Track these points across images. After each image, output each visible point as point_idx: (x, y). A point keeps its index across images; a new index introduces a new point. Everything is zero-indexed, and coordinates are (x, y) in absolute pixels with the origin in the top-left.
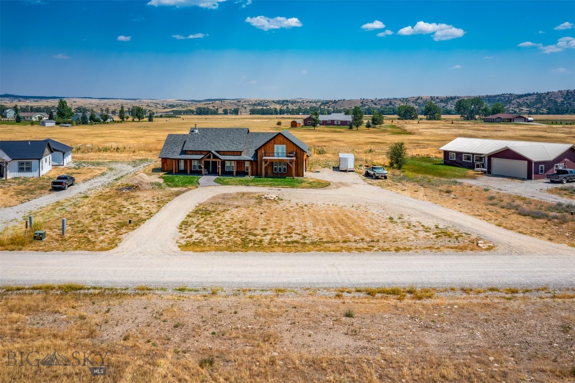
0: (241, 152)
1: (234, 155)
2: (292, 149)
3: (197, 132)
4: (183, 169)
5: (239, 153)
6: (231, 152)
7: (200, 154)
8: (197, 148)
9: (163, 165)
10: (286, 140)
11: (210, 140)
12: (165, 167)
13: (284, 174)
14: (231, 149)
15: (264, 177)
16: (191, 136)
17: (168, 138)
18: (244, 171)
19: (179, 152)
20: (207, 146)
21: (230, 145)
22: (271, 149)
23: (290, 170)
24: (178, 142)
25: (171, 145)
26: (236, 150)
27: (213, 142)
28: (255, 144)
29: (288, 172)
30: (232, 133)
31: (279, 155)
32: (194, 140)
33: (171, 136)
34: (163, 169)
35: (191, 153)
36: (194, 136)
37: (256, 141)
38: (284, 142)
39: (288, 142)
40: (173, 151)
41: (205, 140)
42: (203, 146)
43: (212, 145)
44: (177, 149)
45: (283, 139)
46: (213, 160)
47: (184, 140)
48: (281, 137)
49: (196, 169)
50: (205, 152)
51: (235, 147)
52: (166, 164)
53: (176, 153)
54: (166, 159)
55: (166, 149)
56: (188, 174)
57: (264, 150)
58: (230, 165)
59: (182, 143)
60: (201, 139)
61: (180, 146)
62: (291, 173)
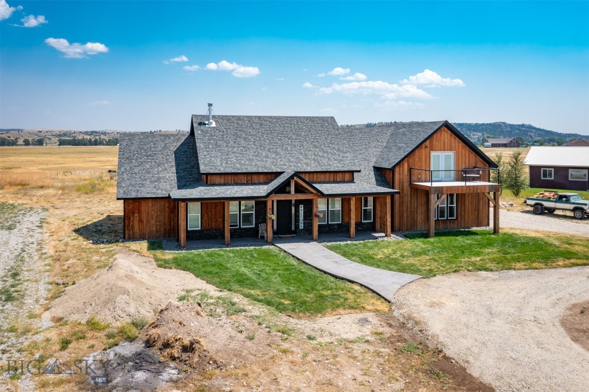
0: (352, 172)
1: (335, 182)
2: (467, 162)
3: (214, 125)
4: (200, 229)
5: (347, 176)
6: (327, 175)
7: (247, 182)
8: (238, 166)
9: (129, 221)
10: (455, 139)
11: (261, 146)
12: (133, 226)
13: (450, 222)
14: (329, 165)
15: (434, 234)
16: (205, 136)
17: (124, 144)
18: (360, 221)
19: (172, 180)
20: (263, 161)
21: (319, 156)
22: (424, 164)
23: (463, 213)
24: (159, 154)
25: (142, 163)
26: (343, 167)
27: (273, 148)
28: (360, 154)
29: (459, 218)
30: (304, 127)
31: (440, 176)
32: (216, 144)
33: (129, 138)
34: (129, 230)
35: (222, 181)
36: (211, 135)
37: (355, 146)
38: (451, 144)
39: (460, 145)
40: (153, 177)
41: (248, 144)
42: (251, 160)
43: (273, 158)
44: (162, 171)
45: (449, 137)
46: (296, 197)
47: (171, 149)
48: (445, 133)
49: (237, 226)
50: (262, 176)
51: (336, 160)
52: (136, 215)
53: (165, 182)
54: (139, 202)
55: (132, 174)
56: (226, 243)
57: (408, 166)
58: (326, 209)
59: (168, 155)
60: (235, 142)
61: (166, 163)
62: (464, 218)
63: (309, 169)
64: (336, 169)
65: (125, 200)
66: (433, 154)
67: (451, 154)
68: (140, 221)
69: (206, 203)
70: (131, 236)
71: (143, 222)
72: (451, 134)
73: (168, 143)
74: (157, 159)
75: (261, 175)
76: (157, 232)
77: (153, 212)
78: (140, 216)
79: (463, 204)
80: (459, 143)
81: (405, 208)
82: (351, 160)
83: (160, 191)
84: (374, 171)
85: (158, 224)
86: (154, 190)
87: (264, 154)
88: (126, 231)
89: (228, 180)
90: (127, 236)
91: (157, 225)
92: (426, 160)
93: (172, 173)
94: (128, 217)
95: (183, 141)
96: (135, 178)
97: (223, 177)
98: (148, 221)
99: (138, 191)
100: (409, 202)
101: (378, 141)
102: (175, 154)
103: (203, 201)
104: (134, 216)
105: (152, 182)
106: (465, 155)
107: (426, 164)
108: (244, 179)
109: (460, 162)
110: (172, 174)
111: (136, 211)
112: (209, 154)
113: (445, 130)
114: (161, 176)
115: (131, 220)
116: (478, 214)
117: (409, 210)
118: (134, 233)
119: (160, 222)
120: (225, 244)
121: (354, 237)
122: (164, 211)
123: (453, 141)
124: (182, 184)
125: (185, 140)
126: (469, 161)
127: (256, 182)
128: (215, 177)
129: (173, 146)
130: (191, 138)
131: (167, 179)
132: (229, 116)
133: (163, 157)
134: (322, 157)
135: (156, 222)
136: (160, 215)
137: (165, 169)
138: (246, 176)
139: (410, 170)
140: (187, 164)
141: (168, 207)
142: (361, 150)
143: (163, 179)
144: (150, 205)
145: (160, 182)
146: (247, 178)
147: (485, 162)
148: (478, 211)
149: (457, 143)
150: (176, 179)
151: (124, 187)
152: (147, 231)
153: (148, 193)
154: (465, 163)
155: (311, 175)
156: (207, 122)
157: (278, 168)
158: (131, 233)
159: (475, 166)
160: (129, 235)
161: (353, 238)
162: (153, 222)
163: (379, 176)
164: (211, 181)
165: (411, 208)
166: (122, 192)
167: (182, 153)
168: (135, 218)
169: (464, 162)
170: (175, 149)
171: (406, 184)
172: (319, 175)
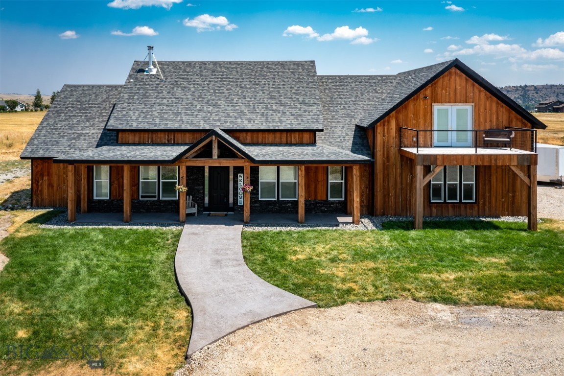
0: (313, 132)
1: (288, 144)
2: (494, 120)
3: (154, 71)
4: (108, 198)
5: (306, 137)
6: (278, 135)
7: (168, 141)
8: (157, 121)
9: (37, 185)
10: (473, 85)
11: (200, 97)
12: (41, 190)
13: (466, 207)
14: (281, 121)
15: (421, 225)
16: (136, 85)
17: (63, 96)
18: (324, 198)
19: (93, 138)
20: (192, 115)
21: (272, 110)
22: (421, 121)
23: (487, 195)
24: (95, 107)
25: (70, 117)
26: (299, 124)
27: (213, 100)
28: (344, 108)
29: (481, 201)
30: (268, 74)
31: (450, 138)
32: (144, 95)
33: (71, 90)
34: (37, 196)
35: (137, 140)
36: (144, 83)
37: (341, 98)
38: (466, 93)
39: (483, 94)
41: (185, 94)
42: (177, 114)
43: (208, 112)
44: (87, 127)
45: (464, 84)
46: (220, 163)
48: (457, 78)
49: (155, 197)
50: (187, 135)
51: (293, 115)
52: (46, 178)
54: (48, 163)
55: (53, 129)
56: (125, 219)
57: (397, 124)
58: (276, 181)
60: (169, 92)
61: (98, 117)
62: (490, 203)
63: (250, 126)
64: (288, 127)
65: (34, 160)
66: (436, 107)
67: (468, 108)
68: (50, 185)
69: (116, 167)
70: (40, 202)
71: (53, 186)
72: (466, 80)
73: (111, 95)
74: (90, 113)
75: (187, 133)
78: (49, 180)
79: (487, 182)
80: (480, 91)
81: (392, 184)
82: (314, 115)
84: (355, 130)
87: (198, 107)
88: (34, 196)
89: (144, 139)
90: (34, 202)
92: (425, 116)
93: (98, 129)
94: (35, 179)
96: (54, 134)
97: (137, 135)
98: (59, 185)
99: (47, 149)
100: (398, 175)
101: (376, 92)
103: (112, 165)
104: (43, 179)
105: (70, 139)
106: (490, 110)
107: (425, 121)
108: (164, 137)
109: (482, 120)
110: (97, 131)
111: (46, 173)
112: (128, 106)
113: (456, 74)
114: (84, 132)
115: (39, 184)
116: (513, 197)
117: (399, 186)
118: (42, 200)
120: (123, 221)
121: (304, 221)
123: (470, 88)
126: (497, 119)
127: (180, 141)
128: (127, 135)
129: (116, 98)
132: (178, 62)
133: (98, 111)
134: (275, 111)
138: (167, 133)
139: (400, 130)
142: (346, 103)
144: (62, 166)
146: (168, 136)
147: (524, 120)
148: (514, 192)
149: (476, 91)
150: (99, 136)
151: (35, 145)
152: (58, 197)
154: (491, 121)
155: (255, 135)
156: (147, 69)
157: (208, 124)
158: (40, 199)
159: (507, 126)
160: (37, 201)
161: (301, 223)
162: (64, 187)
163: (360, 137)
164: (122, 139)
165: (402, 184)
166: (29, 150)
168: (44, 182)
169: (488, 120)
171: (394, 150)
172: (266, 135)
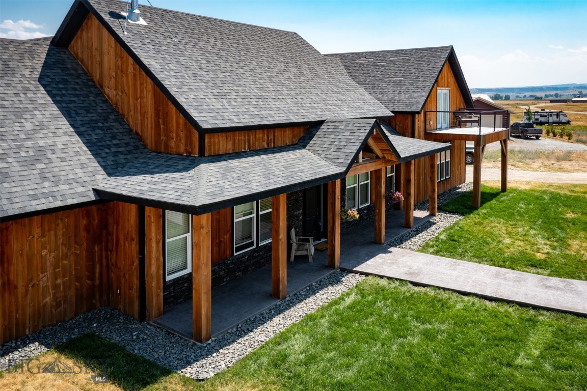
2: (456, 103)
3: (142, 21)
4: (189, 271)
7: (267, 145)
11: (253, 71)
15: (480, 203)
16: (143, 43)
20: (280, 100)
27: (272, 76)
32: (179, 63)
35: (230, 147)
36: (154, 42)
40: (19, 147)
43: (288, 94)
44: (36, 131)
47: (27, 72)
49: (251, 244)
50: (288, 132)
53: (63, 160)
56: (281, 295)
58: (357, 184)
59: (26, 89)
62: (454, 176)
66: (438, 91)
73: (8, 60)
75: (287, 129)
76: (58, 306)
77: (44, 252)
78: (5, 273)
79: (453, 157)
83: (64, 187)
85: (59, 281)
86: (46, 184)
87: (270, 87)
89: (239, 144)
91: (56, 287)
93: (65, 133)
95: (44, 56)
98: (31, 280)
102: (44, 86)
105: (26, 163)
108: (261, 139)
109: (452, 103)
112: (182, 84)
116: (460, 168)
119: (64, 277)
120: (278, 298)
122: (76, 242)
123: (449, 74)
124: (110, 163)
125: (48, 55)
127: (280, 143)
129: (26, 67)
130: (58, 52)
131: (63, 152)
135: (56, 277)
136: (65, 257)
137: (42, 126)
138: (265, 132)
140: (88, 111)
141: (87, 229)
143: (54, 152)
144: (37, 231)
145: (50, 161)
146: (268, 136)
148: (460, 164)
150: (85, 148)
152: (29, 311)
153: (34, 197)
156: (125, 14)
157: (312, 114)
161: (412, 228)
162: (45, 280)
164: (210, 147)
167: (61, 86)
170: (37, 75)
171: (422, 135)
